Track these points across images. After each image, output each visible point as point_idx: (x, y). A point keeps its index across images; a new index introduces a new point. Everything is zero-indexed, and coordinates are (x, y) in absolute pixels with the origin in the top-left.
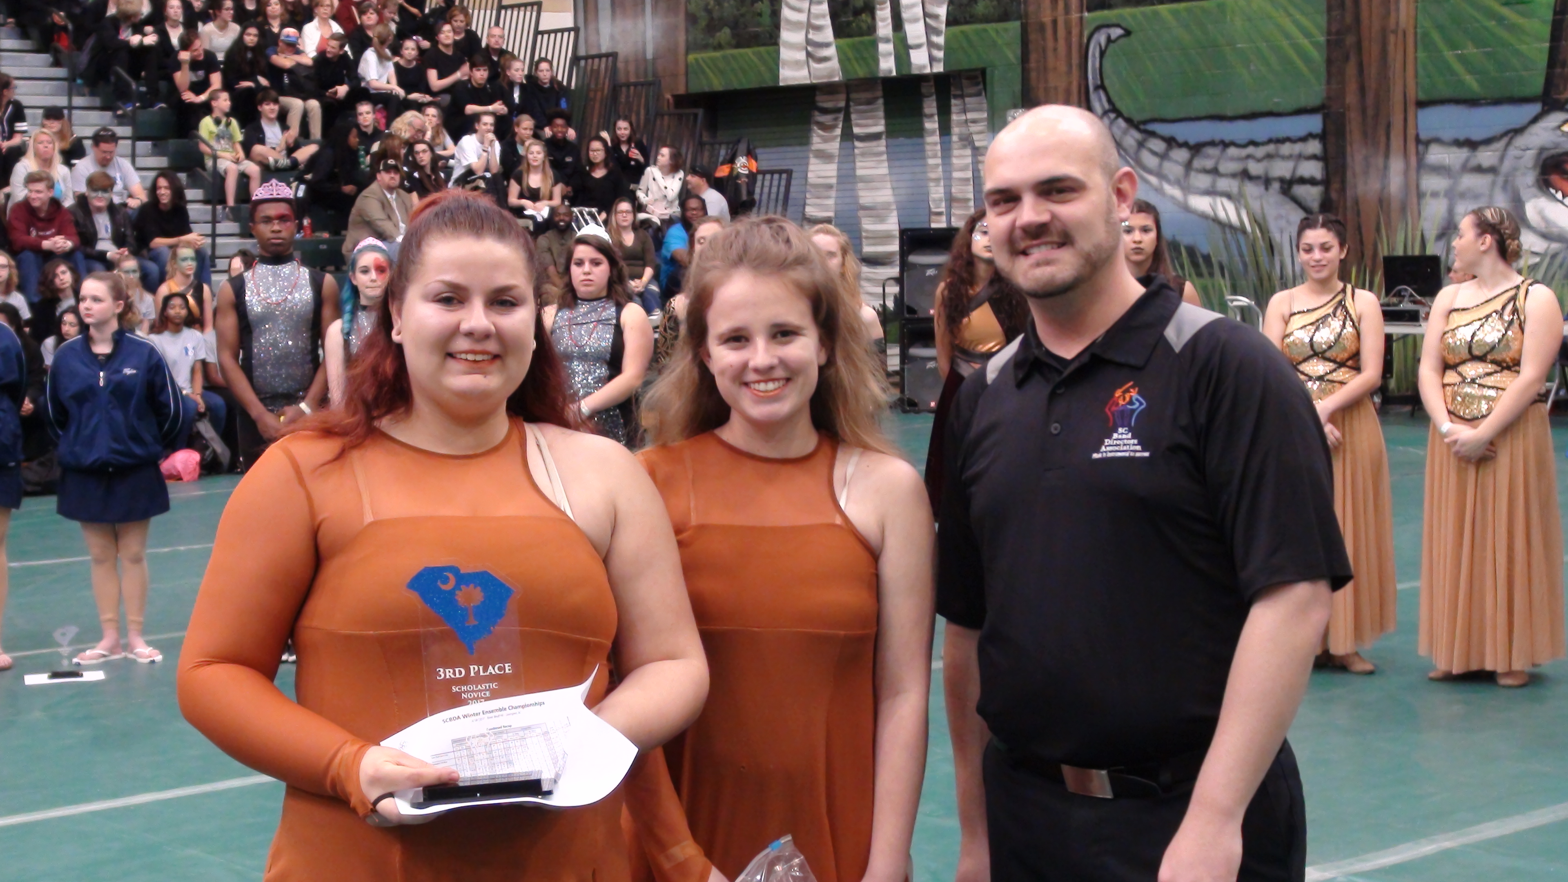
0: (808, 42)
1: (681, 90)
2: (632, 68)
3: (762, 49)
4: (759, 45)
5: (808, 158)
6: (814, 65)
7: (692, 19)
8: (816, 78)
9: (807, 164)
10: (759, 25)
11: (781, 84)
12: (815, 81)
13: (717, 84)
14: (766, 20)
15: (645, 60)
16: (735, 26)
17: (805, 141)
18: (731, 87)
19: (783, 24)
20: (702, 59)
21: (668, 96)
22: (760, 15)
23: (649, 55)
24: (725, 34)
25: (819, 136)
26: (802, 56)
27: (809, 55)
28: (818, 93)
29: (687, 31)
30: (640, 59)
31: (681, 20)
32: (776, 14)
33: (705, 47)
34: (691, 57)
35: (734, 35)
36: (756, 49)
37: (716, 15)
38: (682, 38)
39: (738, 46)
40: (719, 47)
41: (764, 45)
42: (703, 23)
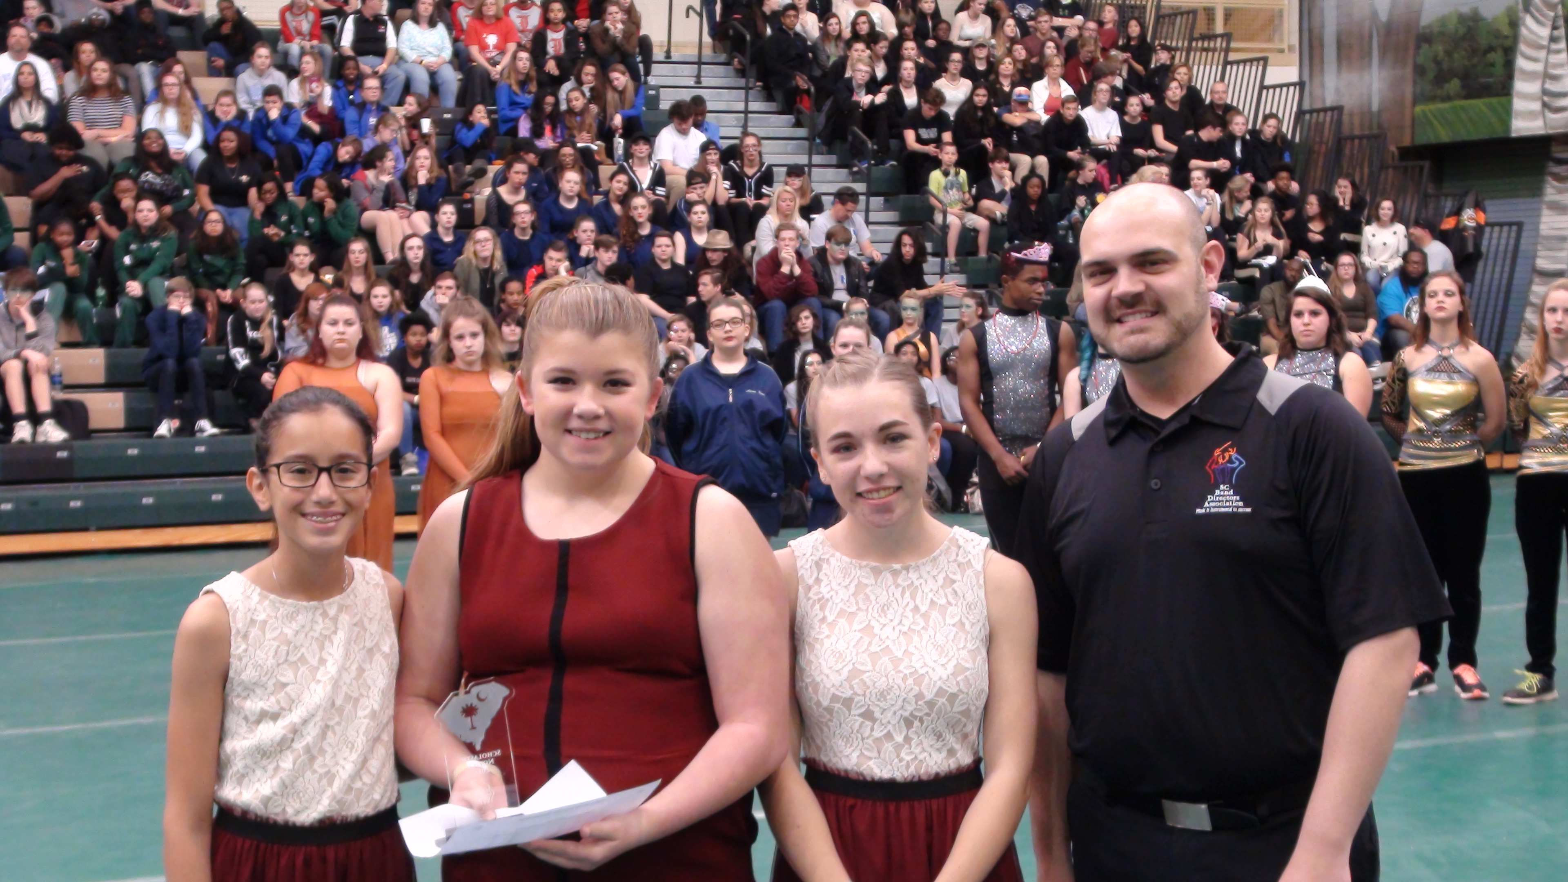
0: (1545, 92)
1: (1407, 142)
2: (1356, 121)
3: (1494, 100)
4: (1490, 95)
5: (1539, 210)
6: (1550, 116)
7: (1420, 71)
8: (1552, 128)
9: (1539, 216)
10: (1491, 75)
11: (1514, 135)
12: (1551, 132)
13: (1444, 135)
14: (1499, 70)
15: (1370, 112)
16: (1466, 77)
17: (1537, 192)
18: (1459, 138)
19: (1517, 74)
20: (1430, 111)
21: (1393, 148)
22: (1492, 65)
23: (1375, 107)
24: (1454, 85)
25: (1554, 187)
26: (1536, 106)
27: (1545, 105)
28: (1553, 143)
29: (1415, 83)
30: (1366, 113)
31: (1408, 71)
32: (1509, 65)
33: (1432, 99)
34: (1418, 109)
35: (1464, 87)
36: (1487, 100)
37: (1445, 66)
38: (1409, 91)
39: (1468, 96)
40: (1447, 98)
41: (1497, 95)
42: (1431, 75)
